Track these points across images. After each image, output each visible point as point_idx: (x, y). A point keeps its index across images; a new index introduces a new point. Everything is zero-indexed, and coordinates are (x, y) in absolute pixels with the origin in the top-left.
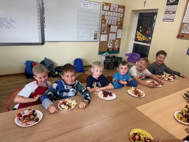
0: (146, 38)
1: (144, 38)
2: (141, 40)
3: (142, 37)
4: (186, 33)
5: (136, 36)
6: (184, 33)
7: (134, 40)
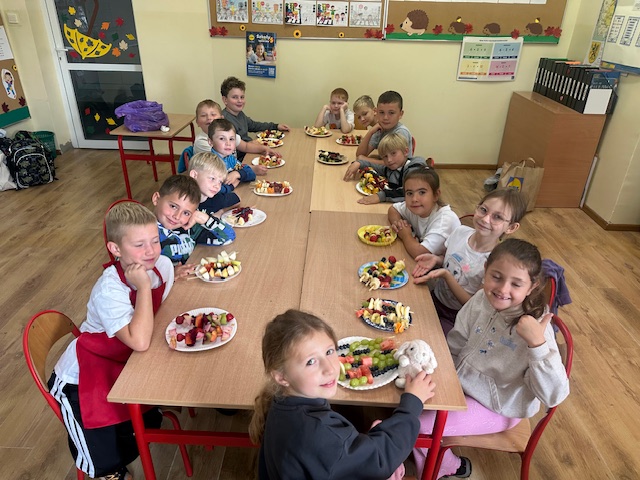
0: (109, 47)
1: (101, 48)
2: (93, 55)
3: (90, 44)
4: (228, 20)
5: (66, 43)
6: (224, 20)
7: (64, 59)
